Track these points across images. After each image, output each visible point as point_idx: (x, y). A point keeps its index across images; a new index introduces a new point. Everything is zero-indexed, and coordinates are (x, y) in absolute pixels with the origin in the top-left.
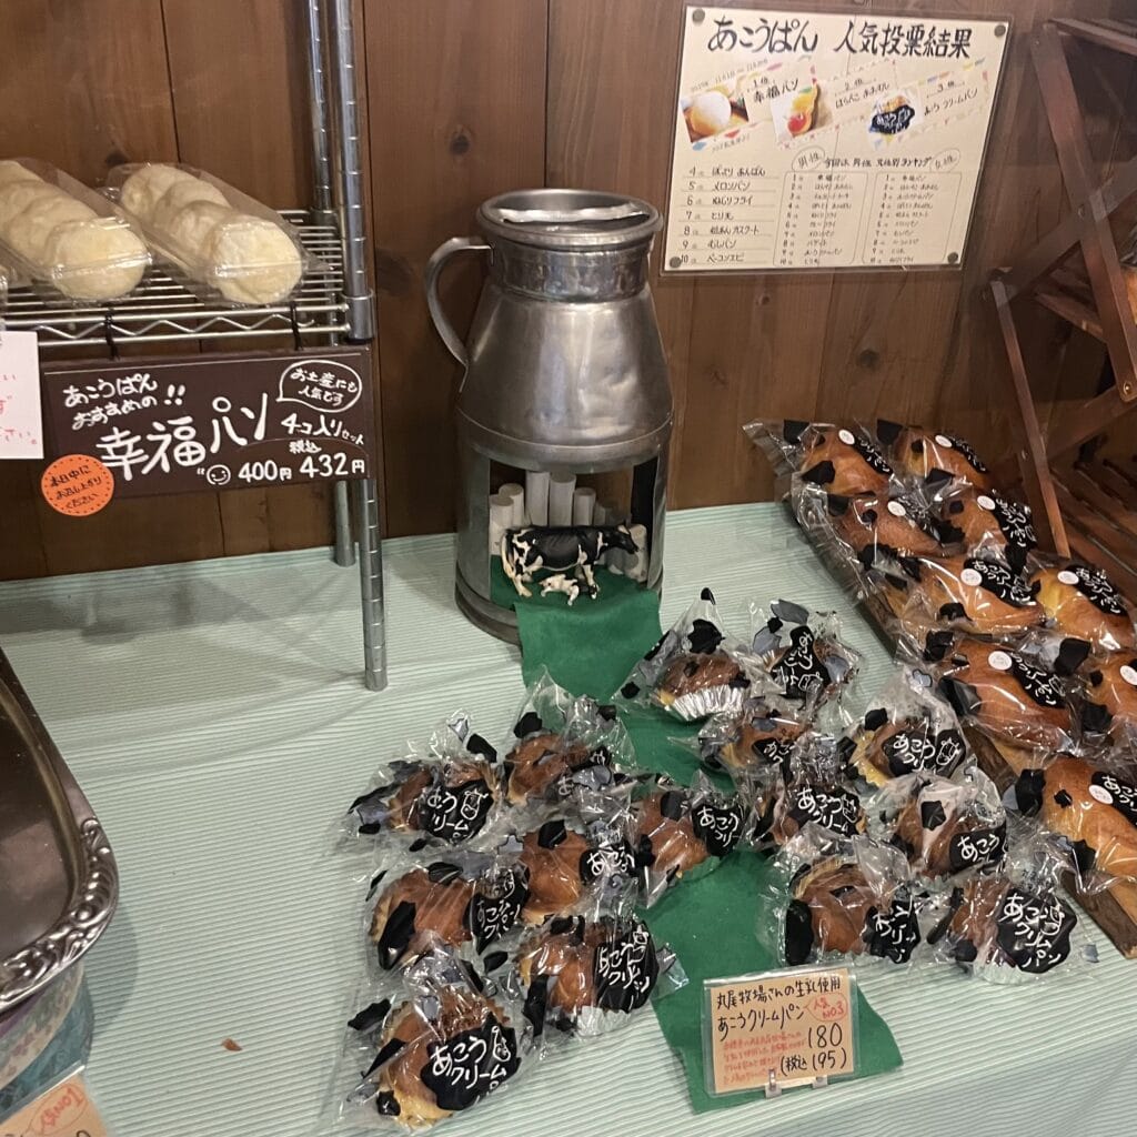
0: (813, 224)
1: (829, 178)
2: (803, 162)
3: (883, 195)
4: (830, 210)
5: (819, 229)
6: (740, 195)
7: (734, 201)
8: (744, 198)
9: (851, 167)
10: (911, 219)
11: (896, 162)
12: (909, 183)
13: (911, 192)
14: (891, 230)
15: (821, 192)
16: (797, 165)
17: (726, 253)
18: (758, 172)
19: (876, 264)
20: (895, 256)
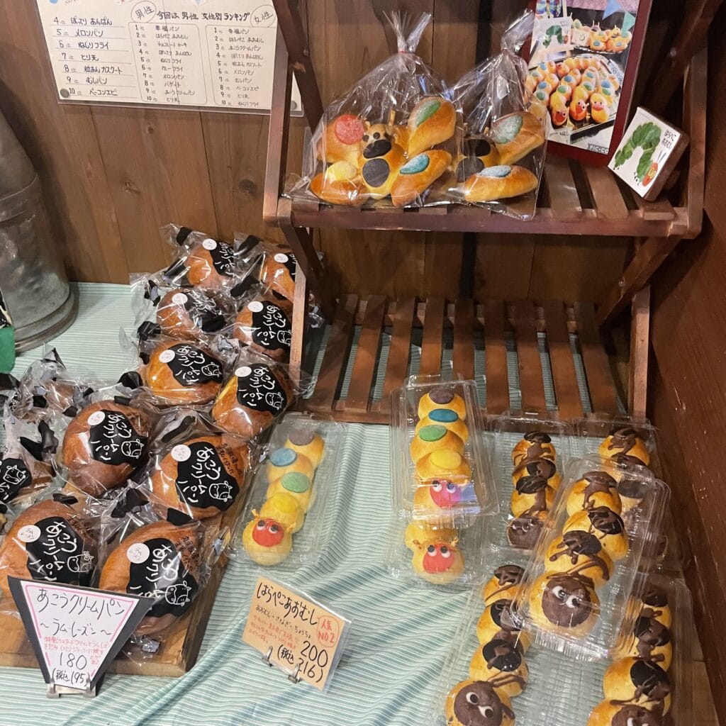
0: (164, 68)
1: (165, 29)
2: (140, 14)
3: (216, 47)
4: (174, 57)
5: (171, 72)
6: (99, 40)
7: (95, 46)
8: (102, 43)
9: (180, 20)
10: (246, 68)
11: (218, 16)
12: (234, 35)
13: (239, 43)
14: (232, 76)
15: (163, 41)
16: (135, 17)
17: (102, 88)
18: (106, 22)
19: (227, 106)
20: (242, 100)
